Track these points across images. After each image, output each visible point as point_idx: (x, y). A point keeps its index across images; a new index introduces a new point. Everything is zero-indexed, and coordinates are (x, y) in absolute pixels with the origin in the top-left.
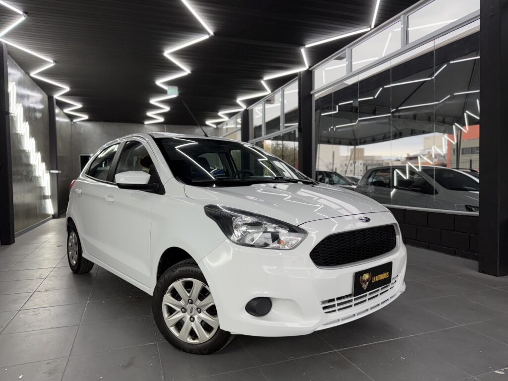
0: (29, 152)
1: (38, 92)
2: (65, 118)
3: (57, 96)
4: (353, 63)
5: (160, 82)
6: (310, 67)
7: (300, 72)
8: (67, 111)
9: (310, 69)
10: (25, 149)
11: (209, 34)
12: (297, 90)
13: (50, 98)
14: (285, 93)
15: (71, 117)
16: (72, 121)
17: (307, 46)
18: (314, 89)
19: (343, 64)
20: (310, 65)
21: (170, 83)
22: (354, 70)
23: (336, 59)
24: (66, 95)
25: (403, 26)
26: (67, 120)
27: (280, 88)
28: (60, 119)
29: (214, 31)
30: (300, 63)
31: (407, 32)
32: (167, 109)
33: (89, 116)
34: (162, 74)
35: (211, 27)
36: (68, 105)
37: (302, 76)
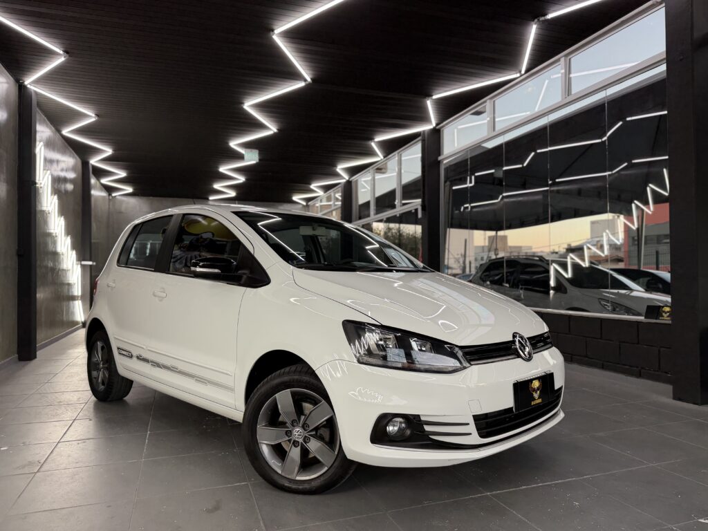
0: (56, 236)
1: (70, 156)
2: (102, 191)
3: (94, 161)
4: (497, 120)
5: (234, 144)
6: (437, 125)
7: (424, 131)
8: (105, 181)
9: (437, 127)
10: (52, 231)
11: (305, 80)
12: (420, 155)
13: (85, 164)
14: (403, 158)
15: (109, 190)
16: (110, 195)
17: (435, 97)
18: (443, 154)
19: (484, 120)
20: (437, 122)
21: (248, 145)
22: (497, 129)
23: (474, 114)
24: (107, 160)
25: (563, 71)
26: (104, 194)
27: (396, 152)
28: (97, 193)
29: (311, 76)
30: (424, 118)
31: (570, 79)
32: (241, 179)
33: (134, 189)
34: (240, 133)
35: (308, 72)
36: (106, 173)
37: (426, 136)
